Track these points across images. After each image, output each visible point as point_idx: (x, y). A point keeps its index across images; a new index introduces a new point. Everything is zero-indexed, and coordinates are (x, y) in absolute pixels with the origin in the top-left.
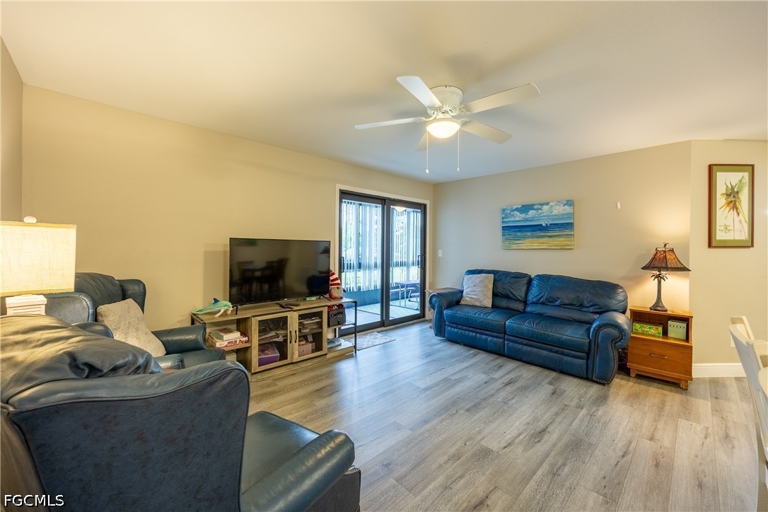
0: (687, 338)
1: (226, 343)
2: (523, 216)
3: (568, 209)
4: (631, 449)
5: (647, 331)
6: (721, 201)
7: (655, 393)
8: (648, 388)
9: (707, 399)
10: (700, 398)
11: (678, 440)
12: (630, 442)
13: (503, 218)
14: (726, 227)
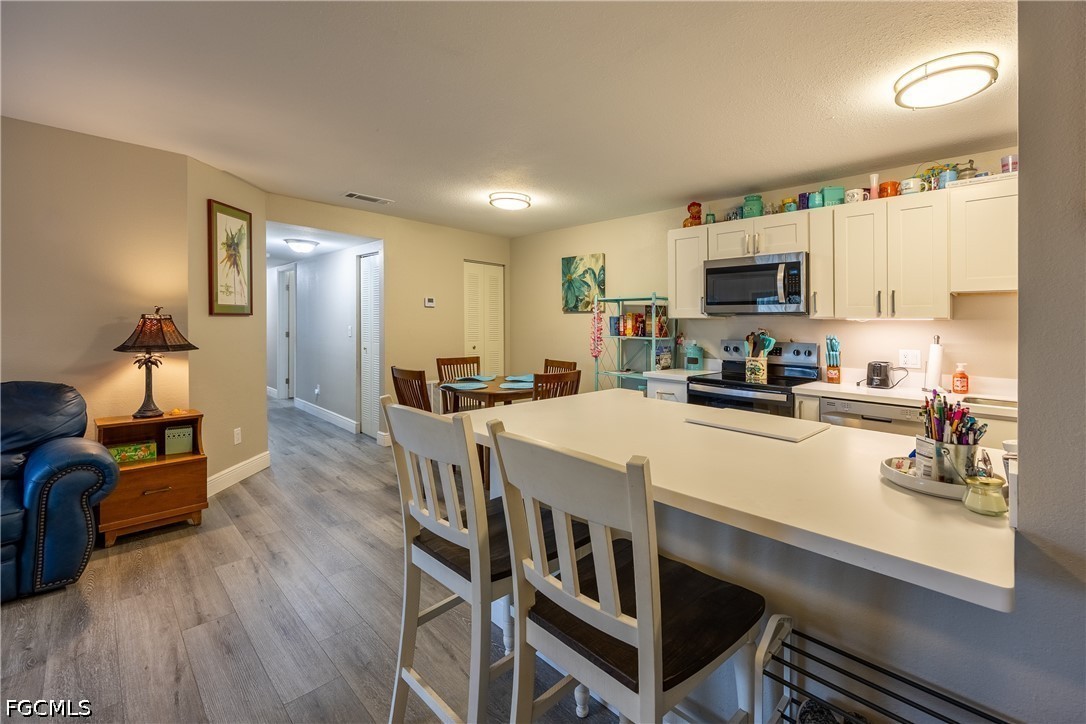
0: (196, 448)
4: (181, 658)
5: (130, 457)
6: (221, 253)
7: (159, 552)
8: (146, 550)
9: (227, 524)
10: (220, 527)
11: (231, 597)
12: (174, 650)
14: (227, 287)
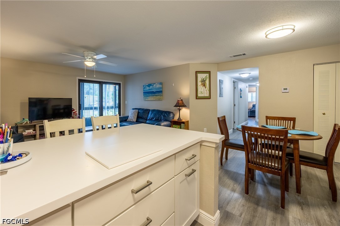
1: (27, 133)
2: (149, 88)
3: (160, 86)
5: (176, 127)
6: (199, 83)
13: (144, 89)
14: (201, 92)
